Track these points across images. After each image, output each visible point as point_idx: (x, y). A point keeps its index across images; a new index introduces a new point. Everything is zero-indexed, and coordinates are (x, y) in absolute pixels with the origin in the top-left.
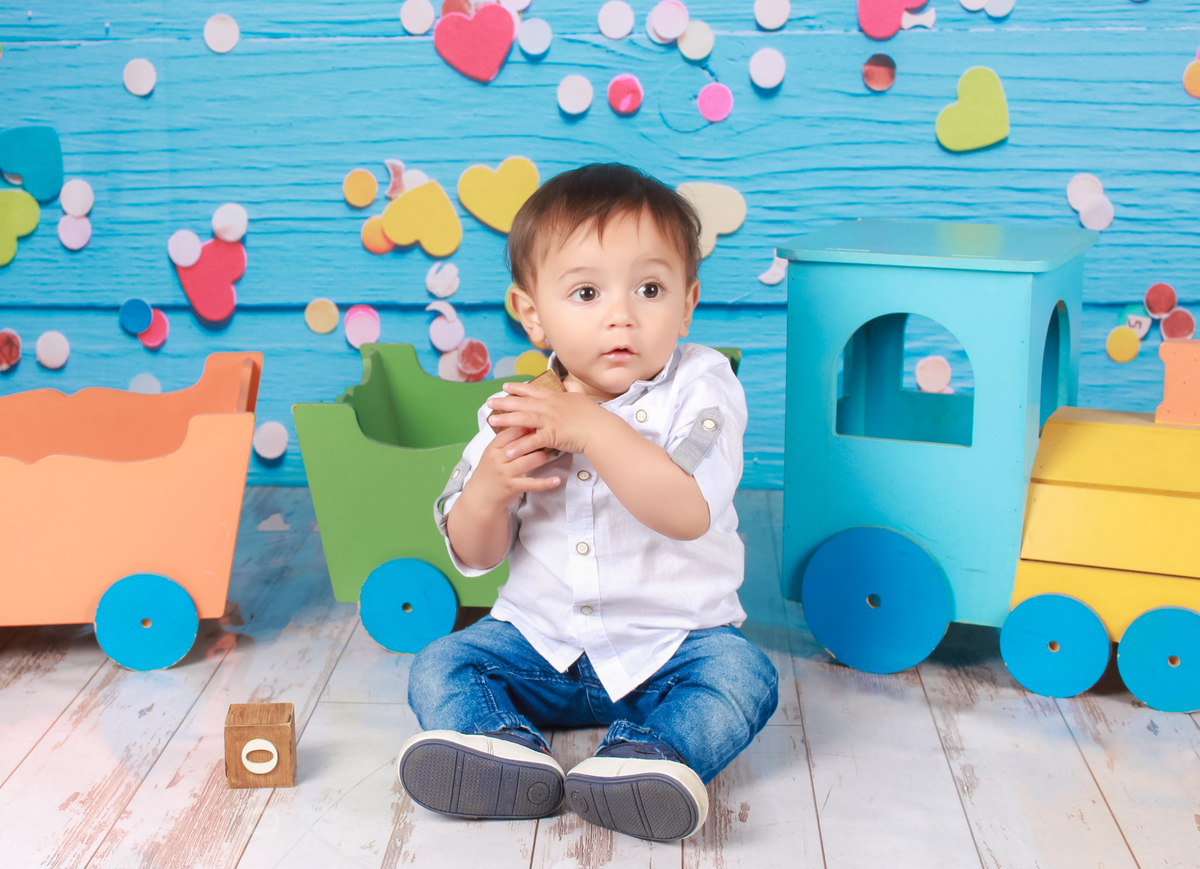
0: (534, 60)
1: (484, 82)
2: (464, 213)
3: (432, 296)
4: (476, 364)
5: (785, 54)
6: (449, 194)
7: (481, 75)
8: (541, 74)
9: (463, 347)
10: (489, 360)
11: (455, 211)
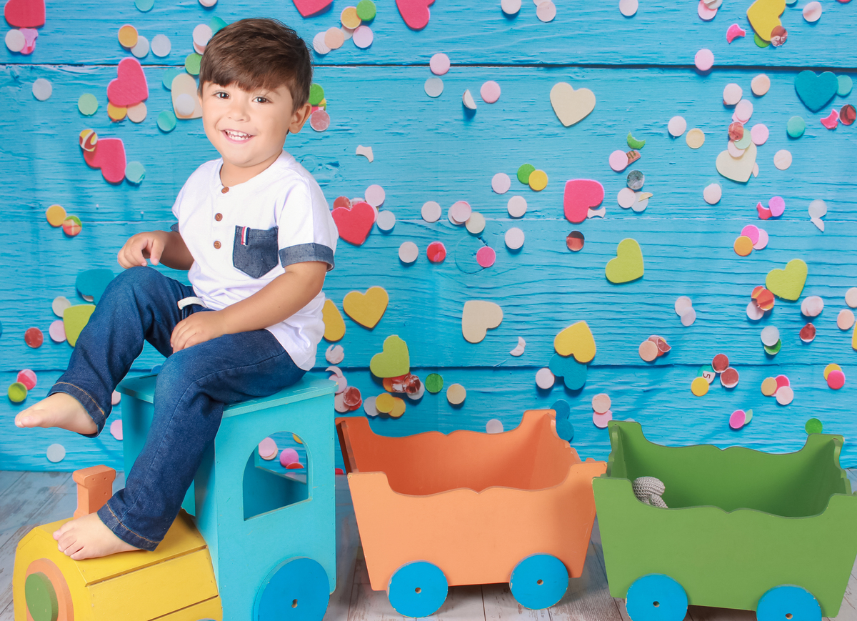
0: (386, 233)
1: (358, 246)
2: (347, 318)
3: (329, 363)
4: (354, 400)
5: (524, 231)
6: (338, 307)
7: (356, 242)
8: (390, 241)
9: (346, 392)
10: (361, 398)
11: (341, 316)
